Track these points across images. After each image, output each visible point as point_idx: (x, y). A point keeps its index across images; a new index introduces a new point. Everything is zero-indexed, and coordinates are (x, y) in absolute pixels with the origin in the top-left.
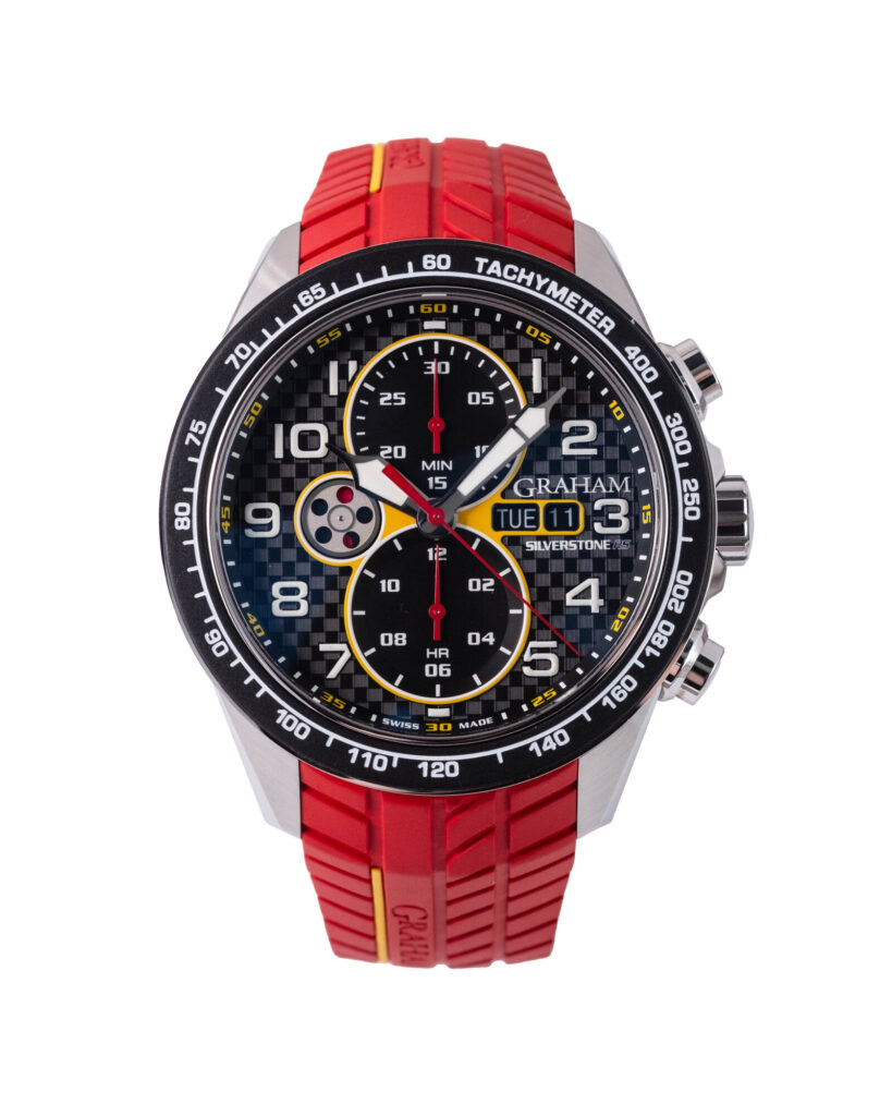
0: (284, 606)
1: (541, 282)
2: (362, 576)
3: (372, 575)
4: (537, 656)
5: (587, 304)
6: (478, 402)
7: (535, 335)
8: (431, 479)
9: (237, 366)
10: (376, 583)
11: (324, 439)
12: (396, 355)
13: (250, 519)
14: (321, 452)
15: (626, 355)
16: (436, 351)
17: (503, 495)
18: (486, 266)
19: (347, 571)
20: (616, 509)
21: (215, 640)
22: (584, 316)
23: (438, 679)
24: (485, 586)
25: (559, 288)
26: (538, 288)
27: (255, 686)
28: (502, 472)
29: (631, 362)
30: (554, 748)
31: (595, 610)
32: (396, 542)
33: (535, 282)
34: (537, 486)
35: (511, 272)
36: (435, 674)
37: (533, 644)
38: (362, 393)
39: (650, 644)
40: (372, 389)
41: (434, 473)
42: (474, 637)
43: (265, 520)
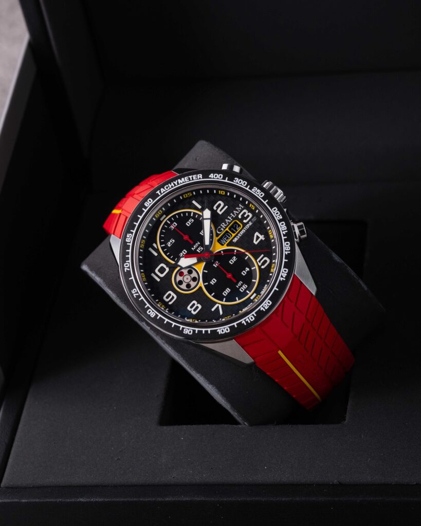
0: (195, 310)
2: (205, 286)
3: (207, 284)
4: (261, 262)
5: (191, 177)
6: (190, 224)
7: (187, 196)
8: (198, 250)
9: (129, 269)
10: (210, 284)
11: (165, 266)
12: (161, 233)
13: (167, 300)
14: (167, 270)
15: (211, 178)
16: (169, 223)
17: (217, 236)
18: (160, 192)
19: (201, 288)
20: (245, 213)
21: (187, 331)
22: (193, 180)
23: (246, 290)
24: (234, 260)
25: (181, 180)
26: (176, 184)
27: (206, 332)
28: (211, 232)
29: (213, 178)
30: (286, 275)
31: (263, 239)
32: (204, 271)
33: (174, 184)
34: (222, 227)
35: (167, 188)
36: (244, 290)
37: (258, 260)
38: (163, 248)
39: (283, 231)
40: (164, 245)
41: (197, 248)
42: (244, 273)
43: (171, 297)
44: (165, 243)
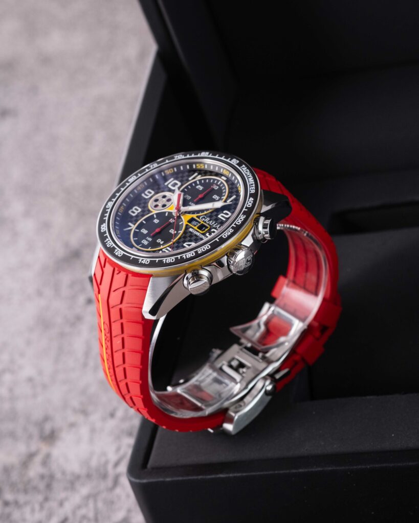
0: (132, 211)
1: (250, 176)
2: (153, 215)
3: (155, 216)
4: (166, 251)
5: (254, 185)
6: (215, 198)
10: (154, 219)
11: (178, 186)
12: (210, 179)
13: (146, 192)
15: (249, 198)
16: (219, 183)
17: (197, 217)
18: (243, 167)
19: (152, 212)
22: (250, 187)
23: (143, 244)
24: (173, 232)
25: (252, 180)
26: (248, 177)
27: (105, 216)
28: (202, 211)
29: (248, 201)
30: (144, 263)
32: (167, 213)
34: (206, 219)
35: (247, 171)
36: (143, 242)
37: (168, 248)
38: (195, 182)
39: (186, 255)
40: (198, 182)
42: (159, 241)
43: (148, 194)
44: (201, 184)
